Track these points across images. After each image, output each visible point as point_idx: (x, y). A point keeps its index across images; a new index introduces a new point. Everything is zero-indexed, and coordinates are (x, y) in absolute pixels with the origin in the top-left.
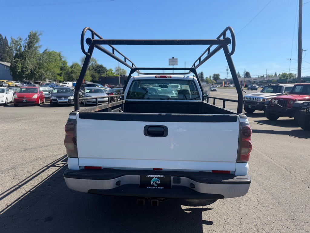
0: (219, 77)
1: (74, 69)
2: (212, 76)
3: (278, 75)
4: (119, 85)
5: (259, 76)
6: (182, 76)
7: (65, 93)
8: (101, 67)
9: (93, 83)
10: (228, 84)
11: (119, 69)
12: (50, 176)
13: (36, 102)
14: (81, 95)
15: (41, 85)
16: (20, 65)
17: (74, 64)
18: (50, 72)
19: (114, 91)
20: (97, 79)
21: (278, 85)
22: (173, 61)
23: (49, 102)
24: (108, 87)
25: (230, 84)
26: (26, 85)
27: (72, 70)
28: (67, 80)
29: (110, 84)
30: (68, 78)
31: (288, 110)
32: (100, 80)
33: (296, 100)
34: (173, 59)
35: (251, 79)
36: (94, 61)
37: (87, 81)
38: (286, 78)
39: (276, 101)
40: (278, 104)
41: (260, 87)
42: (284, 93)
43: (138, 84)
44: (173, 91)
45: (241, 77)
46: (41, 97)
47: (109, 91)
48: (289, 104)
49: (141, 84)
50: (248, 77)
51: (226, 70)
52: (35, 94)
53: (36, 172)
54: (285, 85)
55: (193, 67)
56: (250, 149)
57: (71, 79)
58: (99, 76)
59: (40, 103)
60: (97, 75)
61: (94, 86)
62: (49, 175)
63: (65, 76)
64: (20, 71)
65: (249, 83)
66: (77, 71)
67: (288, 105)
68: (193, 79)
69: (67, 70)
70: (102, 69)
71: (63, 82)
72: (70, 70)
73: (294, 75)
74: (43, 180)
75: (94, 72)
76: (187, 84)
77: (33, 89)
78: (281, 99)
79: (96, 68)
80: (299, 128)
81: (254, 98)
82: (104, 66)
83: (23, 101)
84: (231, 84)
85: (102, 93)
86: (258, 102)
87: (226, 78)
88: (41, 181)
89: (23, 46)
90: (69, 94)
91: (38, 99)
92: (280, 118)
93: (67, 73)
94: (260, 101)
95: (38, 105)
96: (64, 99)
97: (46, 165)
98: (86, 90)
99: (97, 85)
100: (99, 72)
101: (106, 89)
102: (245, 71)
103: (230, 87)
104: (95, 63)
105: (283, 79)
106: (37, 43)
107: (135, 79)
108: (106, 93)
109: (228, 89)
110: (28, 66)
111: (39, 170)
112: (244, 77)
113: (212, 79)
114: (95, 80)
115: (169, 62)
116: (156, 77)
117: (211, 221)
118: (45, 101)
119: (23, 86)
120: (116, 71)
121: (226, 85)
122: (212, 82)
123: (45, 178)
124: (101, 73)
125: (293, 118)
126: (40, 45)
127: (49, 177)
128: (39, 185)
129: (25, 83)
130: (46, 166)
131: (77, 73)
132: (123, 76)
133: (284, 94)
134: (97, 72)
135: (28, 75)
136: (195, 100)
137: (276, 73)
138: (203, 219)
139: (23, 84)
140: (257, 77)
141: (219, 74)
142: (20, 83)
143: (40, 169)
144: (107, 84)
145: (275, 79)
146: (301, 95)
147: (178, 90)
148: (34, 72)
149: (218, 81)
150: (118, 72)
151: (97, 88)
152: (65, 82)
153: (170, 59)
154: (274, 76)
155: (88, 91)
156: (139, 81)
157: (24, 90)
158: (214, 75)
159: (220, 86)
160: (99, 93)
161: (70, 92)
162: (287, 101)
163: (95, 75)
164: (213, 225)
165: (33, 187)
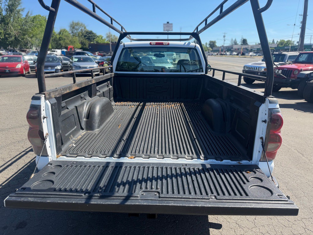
0: (215, 45)
1: (62, 35)
2: (208, 43)
3: (275, 42)
4: (111, 52)
5: (256, 44)
6: (182, 43)
7: (51, 62)
8: (91, 33)
9: (83, 50)
10: (225, 52)
11: (110, 35)
12: (28, 165)
13: (19, 72)
14: (69, 65)
15: (27, 53)
16: (3, 31)
17: (62, 30)
18: (37, 38)
19: (105, 59)
20: (87, 46)
21: (281, 53)
22: (168, 27)
23: (35, 72)
24: (99, 55)
25: (226, 52)
26: (11, 53)
27: (60, 36)
28: (55, 47)
29: (101, 52)
30: (56, 45)
31: (292, 81)
32: (90, 47)
33: (301, 70)
34: (168, 24)
35: (248, 46)
36: (83, 27)
37: (77, 48)
38: (283, 45)
39: (280, 71)
40: (281, 75)
41: (257, 55)
42: (287, 61)
43: (129, 52)
44: (168, 60)
45: (238, 44)
46: (26, 67)
47: (99, 60)
48: (294, 74)
49: (133, 52)
50: (245, 45)
51: (223, 37)
52: (19, 64)
53: (11, 158)
54: (289, 54)
55: (196, 32)
56: (279, 144)
57: (60, 46)
58: (89, 43)
59: (24, 73)
60: (87, 43)
61: (83, 54)
62: (27, 163)
63: (53, 43)
64: (3, 37)
65: (246, 51)
66: (65, 38)
67: (292, 75)
68: (195, 46)
69: (54, 37)
70: (92, 35)
71: (51, 49)
72: (58, 36)
73: (292, 42)
74: (18, 169)
75: (84, 38)
76: (187, 53)
77: (16, 58)
78: (285, 69)
79: (86, 34)
80: (303, 101)
81: (255, 68)
82: (94, 32)
83: (6, 71)
84: (228, 52)
85: (91, 62)
86: (260, 72)
87: (223, 45)
88: (16, 171)
89: (5, 10)
90: (55, 63)
91: (22, 69)
92: (282, 89)
93: (55, 40)
94: (261, 71)
95: (23, 75)
96: (51, 69)
97: (24, 149)
98: (74, 58)
99: (86, 53)
100: (89, 39)
101: (96, 57)
102: (242, 38)
103: (227, 55)
104: (84, 29)
105: (280, 46)
106: (19, 6)
107: (125, 47)
108: (96, 62)
109: (224, 57)
110: (11, 33)
111: (15, 156)
112: (241, 44)
113: (208, 46)
114: (85, 48)
115: (164, 27)
116: (150, 44)
117: (219, 223)
118: (31, 71)
119: (8, 54)
120: (107, 37)
121: (222, 53)
122: (208, 50)
123: (22, 166)
124: (91, 39)
125: (297, 90)
126: (22, 8)
127: (26, 166)
128: (13, 177)
129: (10, 51)
130: (23, 152)
131: (66, 40)
132: (114, 43)
133: (287, 63)
134: (87, 38)
135: (12, 42)
136: (196, 72)
137: (273, 40)
138: (209, 221)
139: (7, 52)
140: (254, 44)
141: (215, 41)
142: (4, 51)
143: (17, 155)
144: (98, 52)
145: (273, 47)
146: (307, 65)
147: (173, 58)
148: (19, 38)
149: (214, 48)
150: (109, 39)
151: (86, 56)
152: (53, 50)
153: (164, 24)
154: (272, 43)
155: (76, 60)
156: (131, 49)
157: (6, 59)
158: (211, 42)
159: (216, 54)
160: (89, 62)
161: (57, 61)
162: (292, 71)
163: (85, 42)
164: (222, 229)
165: (6, 179)
